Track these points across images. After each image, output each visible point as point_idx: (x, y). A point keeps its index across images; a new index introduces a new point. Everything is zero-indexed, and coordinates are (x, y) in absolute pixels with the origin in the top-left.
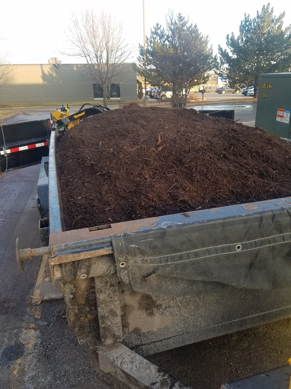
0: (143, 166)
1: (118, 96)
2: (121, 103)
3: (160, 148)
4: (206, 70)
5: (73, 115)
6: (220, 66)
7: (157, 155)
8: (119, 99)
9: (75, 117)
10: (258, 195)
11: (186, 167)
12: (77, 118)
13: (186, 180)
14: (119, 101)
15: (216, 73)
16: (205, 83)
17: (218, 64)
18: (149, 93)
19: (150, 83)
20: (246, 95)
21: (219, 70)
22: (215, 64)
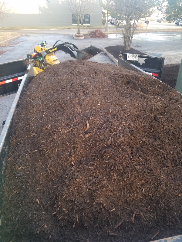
0: (71, 152)
1: (89, 22)
2: (91, 28)
3: (87, 136)
4: (151, 7)
5: (49, 50)
6: (162, 4)
7: (84, 142)
8: (90, 24)
9: (50, 51)
10: (168, 201)
11: (106, 163)
12: (51, 52)
13: (105, 176)
14: (89, 27)
15: (158, 9)
16: (149, 16)
17: (160, 2)
18: (110, 21)
19: (111, 15)
20: (178, 25)
21: (160, 7)
22: (158, 2)
